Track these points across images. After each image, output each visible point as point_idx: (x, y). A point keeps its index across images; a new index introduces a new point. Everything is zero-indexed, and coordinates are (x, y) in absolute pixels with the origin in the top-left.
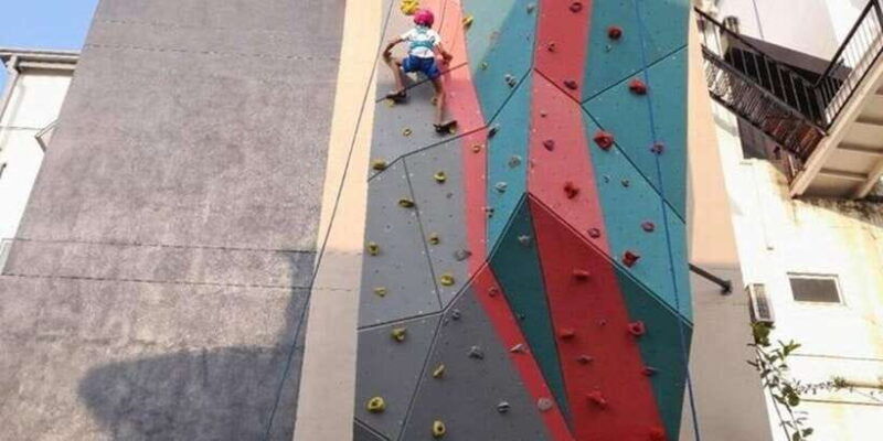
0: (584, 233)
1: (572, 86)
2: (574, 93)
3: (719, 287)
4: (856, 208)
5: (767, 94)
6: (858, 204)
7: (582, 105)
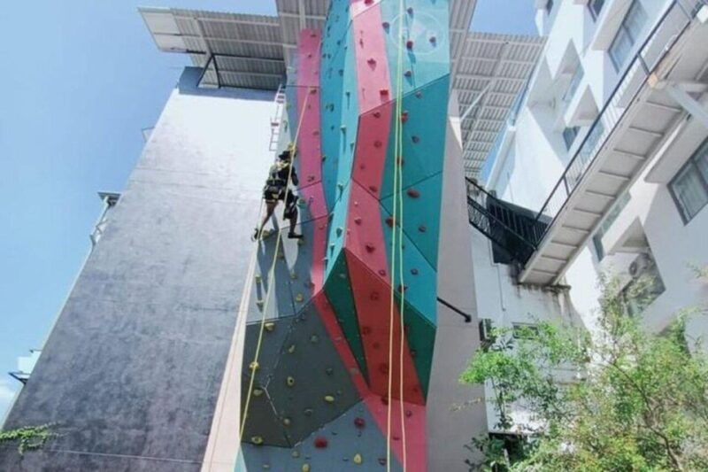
0: (376, 272)
1: (373, 189)
2: (374, 194)
3: (463, 318)
4: (552, 291)
5: (506, 227)
6: (553, 289)
7: (379, 201)
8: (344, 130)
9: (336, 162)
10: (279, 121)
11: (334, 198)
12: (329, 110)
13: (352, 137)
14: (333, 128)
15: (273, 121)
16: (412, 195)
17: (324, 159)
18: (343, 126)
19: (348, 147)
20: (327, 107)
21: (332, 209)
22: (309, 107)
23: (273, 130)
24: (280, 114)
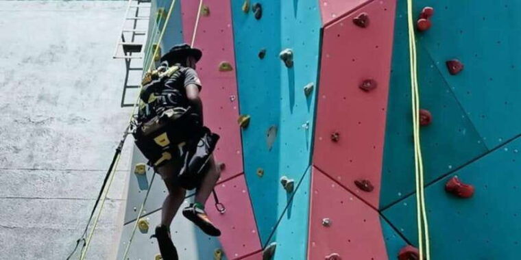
1: (363, 186)
2: (367, 197)
7: (379, 212)
8: (288, 59)
9: (275, 129)
10: (141, 41)
11: (276, 212)
12: (252, 15)
13: (307, 76)
14: (262, 55)
15: (128, 42)
16: (456, 193)
17: (245, 125)
18: (286, 51)
19: (300, 97)
20: (247, 11)
21: (271, 235)
22: (208, 12)
23: (128, 62)
24: (143, 26)
